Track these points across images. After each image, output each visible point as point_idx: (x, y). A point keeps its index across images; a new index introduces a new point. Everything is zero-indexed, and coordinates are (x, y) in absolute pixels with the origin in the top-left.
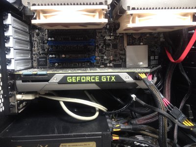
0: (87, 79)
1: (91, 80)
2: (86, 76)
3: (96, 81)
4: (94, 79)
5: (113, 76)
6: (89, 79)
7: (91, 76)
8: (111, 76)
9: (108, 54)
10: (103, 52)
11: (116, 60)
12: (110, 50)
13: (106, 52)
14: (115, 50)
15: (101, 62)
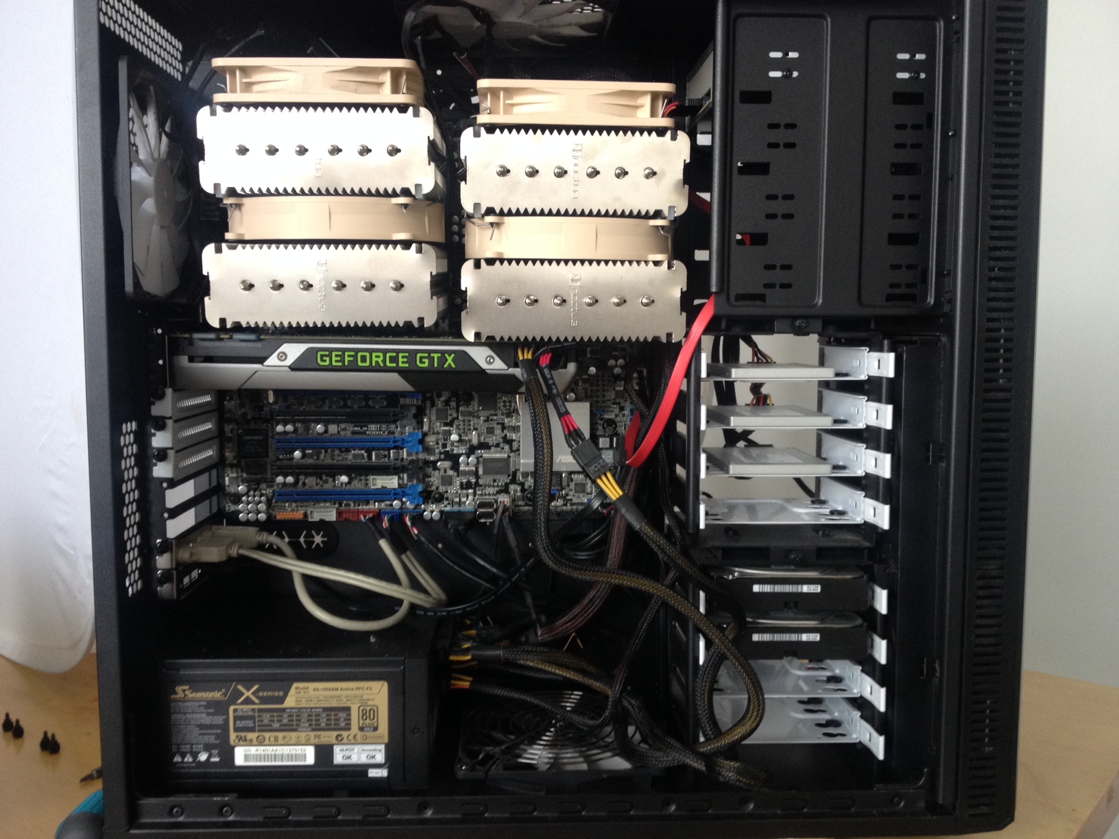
0: (374, 359)
1: (384, 361)
2: (371, 351)
3: (401, 365)
4: (393, 360)
5: (450, 352)
6: (380, 360)
7: (385, 352)
8: (443, 352)
9: (464, 425)
10: (450, 418)
11: (491, 443)
12: (470, 414)
13: (457, 418)
14: (487, 413)
15: (442, 451)
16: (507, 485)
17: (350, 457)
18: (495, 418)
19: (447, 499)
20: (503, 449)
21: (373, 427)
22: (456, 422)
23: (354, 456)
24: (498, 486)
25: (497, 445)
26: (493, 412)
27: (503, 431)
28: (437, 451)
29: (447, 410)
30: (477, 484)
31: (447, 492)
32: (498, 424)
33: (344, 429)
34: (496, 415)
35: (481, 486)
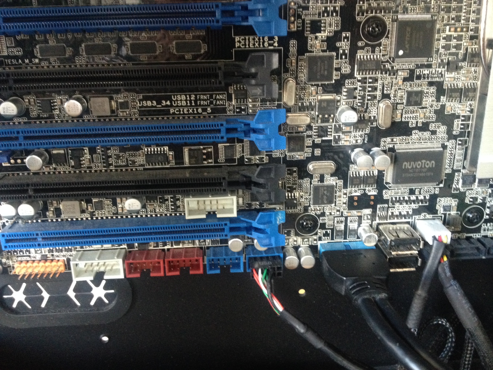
9: (364, 89)
10: (336, 76)
11: (412, 123)
12: (379, 66)
13: (351, 76)
14: (410, 63)
15: (318, 140)
16: (434, 198)
17: (141, 160)
18: (426, 72)
19: (323, 226)
20: (434, 133)
21: (181, 99)
22: (348, 84)
23: (149, 156)
24: (417, 201)
25: (425, 127)
26: (424, 60)
27: (438, 100)
28: (308, 142)
29: (331, 58)
30: (379, 199)
31: (323, 214)
32: (431, 84)
33: (124, 105)
34: (429, 66)
35: (387, 202)
